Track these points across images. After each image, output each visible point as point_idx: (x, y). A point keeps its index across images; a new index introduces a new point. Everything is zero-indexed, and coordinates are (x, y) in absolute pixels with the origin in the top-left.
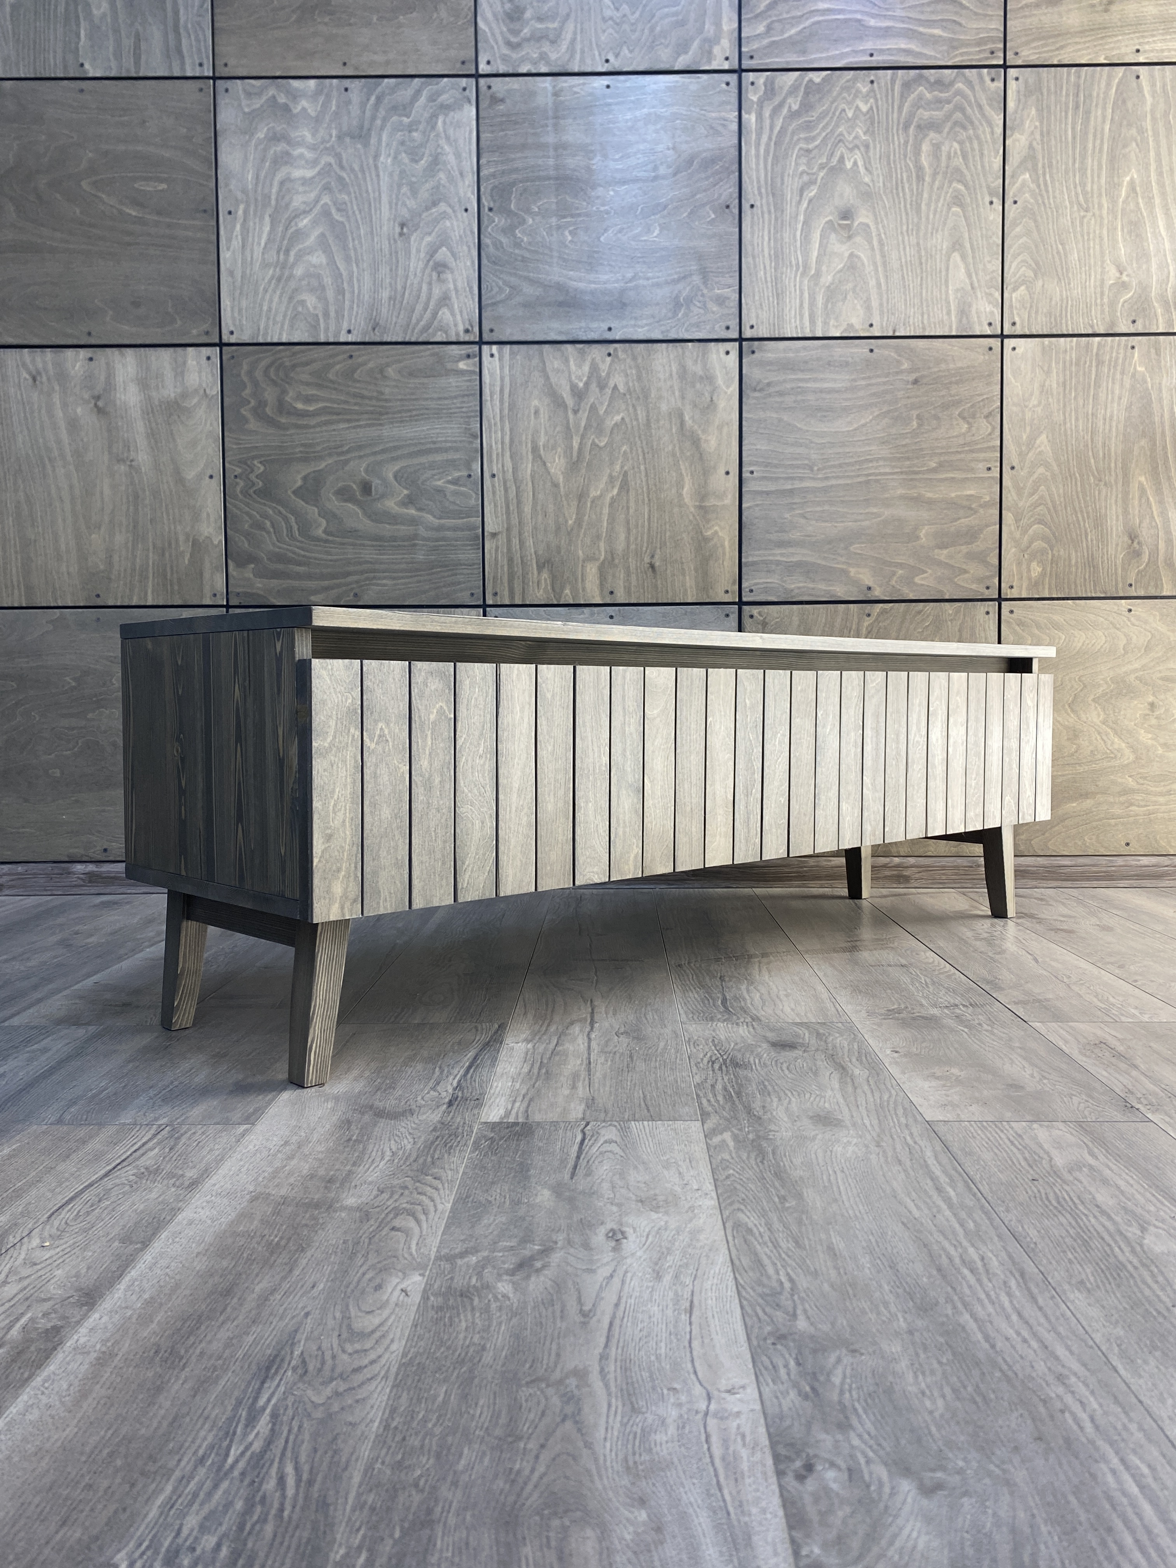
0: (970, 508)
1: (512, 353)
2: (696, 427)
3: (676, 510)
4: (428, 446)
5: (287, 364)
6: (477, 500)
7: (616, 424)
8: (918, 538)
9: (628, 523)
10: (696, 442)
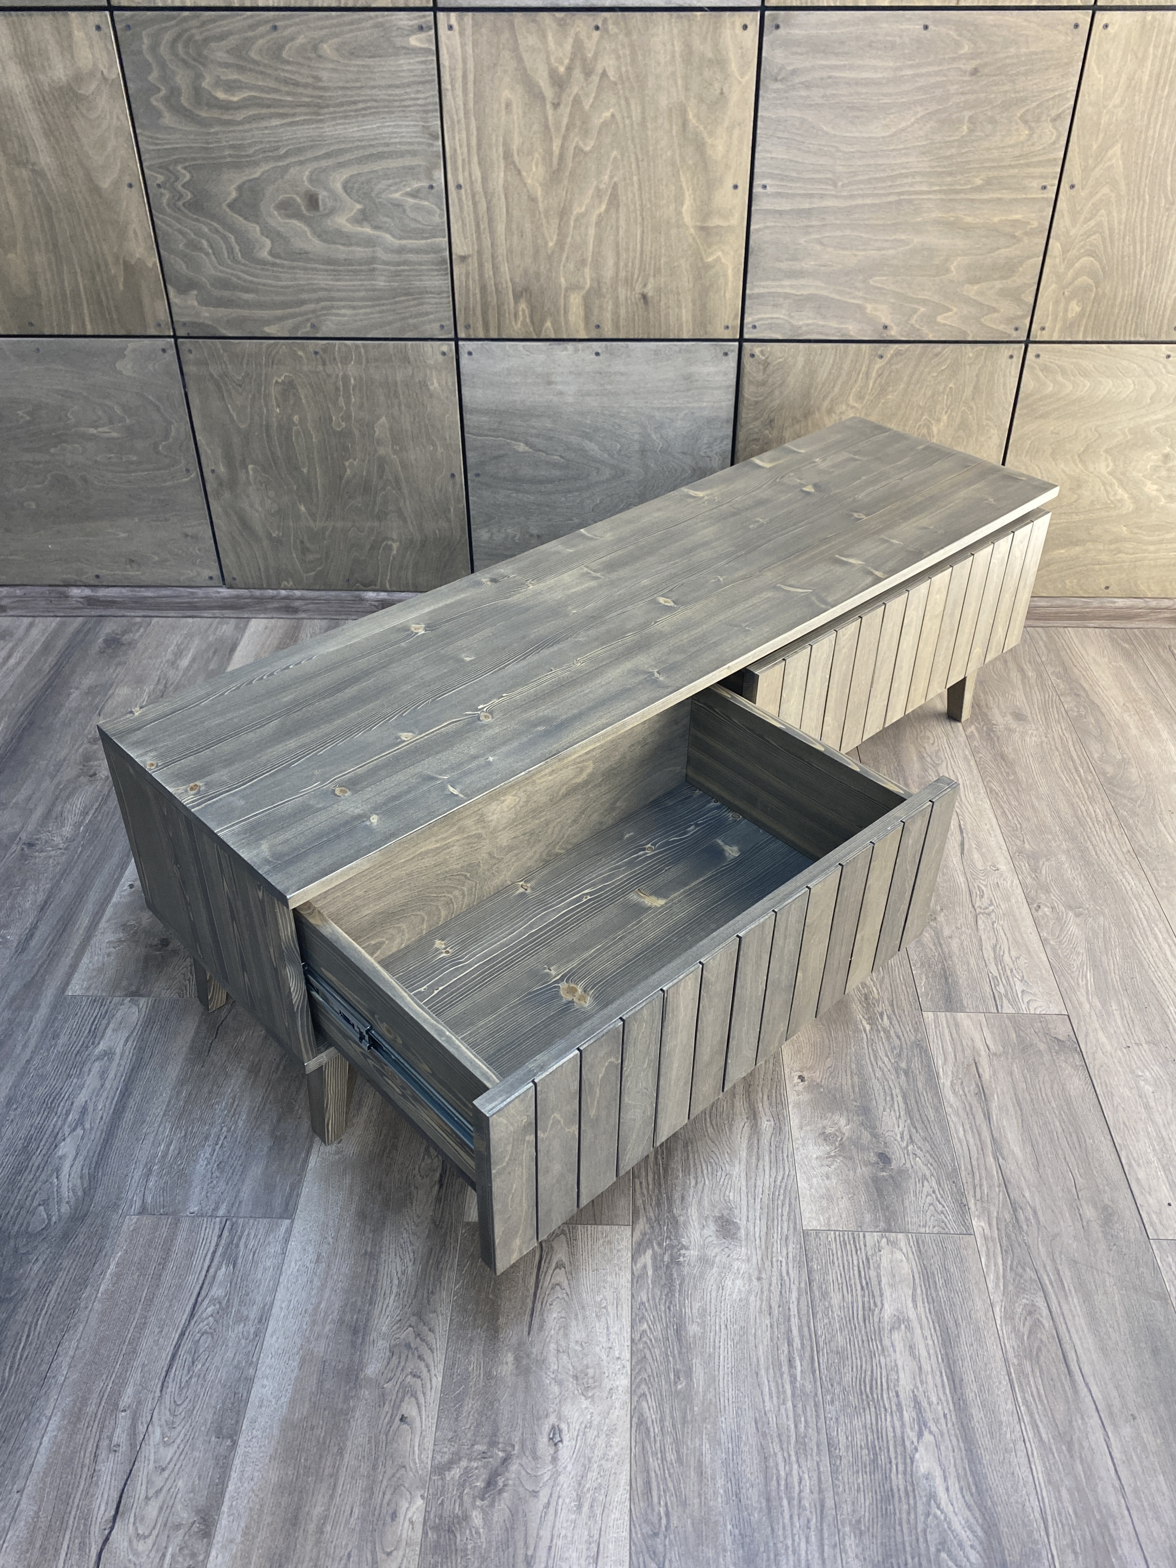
0: (1014, 237)
1: (476, 24)
2: (701, 128)
3: (674, 231)
4: (381, 149)
5: (197, 37)
6: (441, 216)
7: (605, 124)
8: (948, 271)
9: (617, 245)
10: (700, 147)
